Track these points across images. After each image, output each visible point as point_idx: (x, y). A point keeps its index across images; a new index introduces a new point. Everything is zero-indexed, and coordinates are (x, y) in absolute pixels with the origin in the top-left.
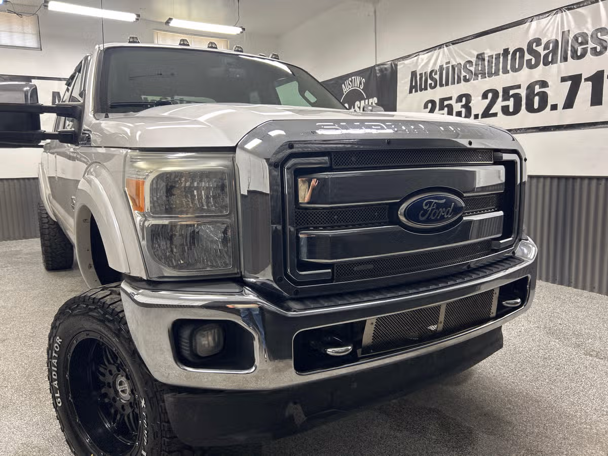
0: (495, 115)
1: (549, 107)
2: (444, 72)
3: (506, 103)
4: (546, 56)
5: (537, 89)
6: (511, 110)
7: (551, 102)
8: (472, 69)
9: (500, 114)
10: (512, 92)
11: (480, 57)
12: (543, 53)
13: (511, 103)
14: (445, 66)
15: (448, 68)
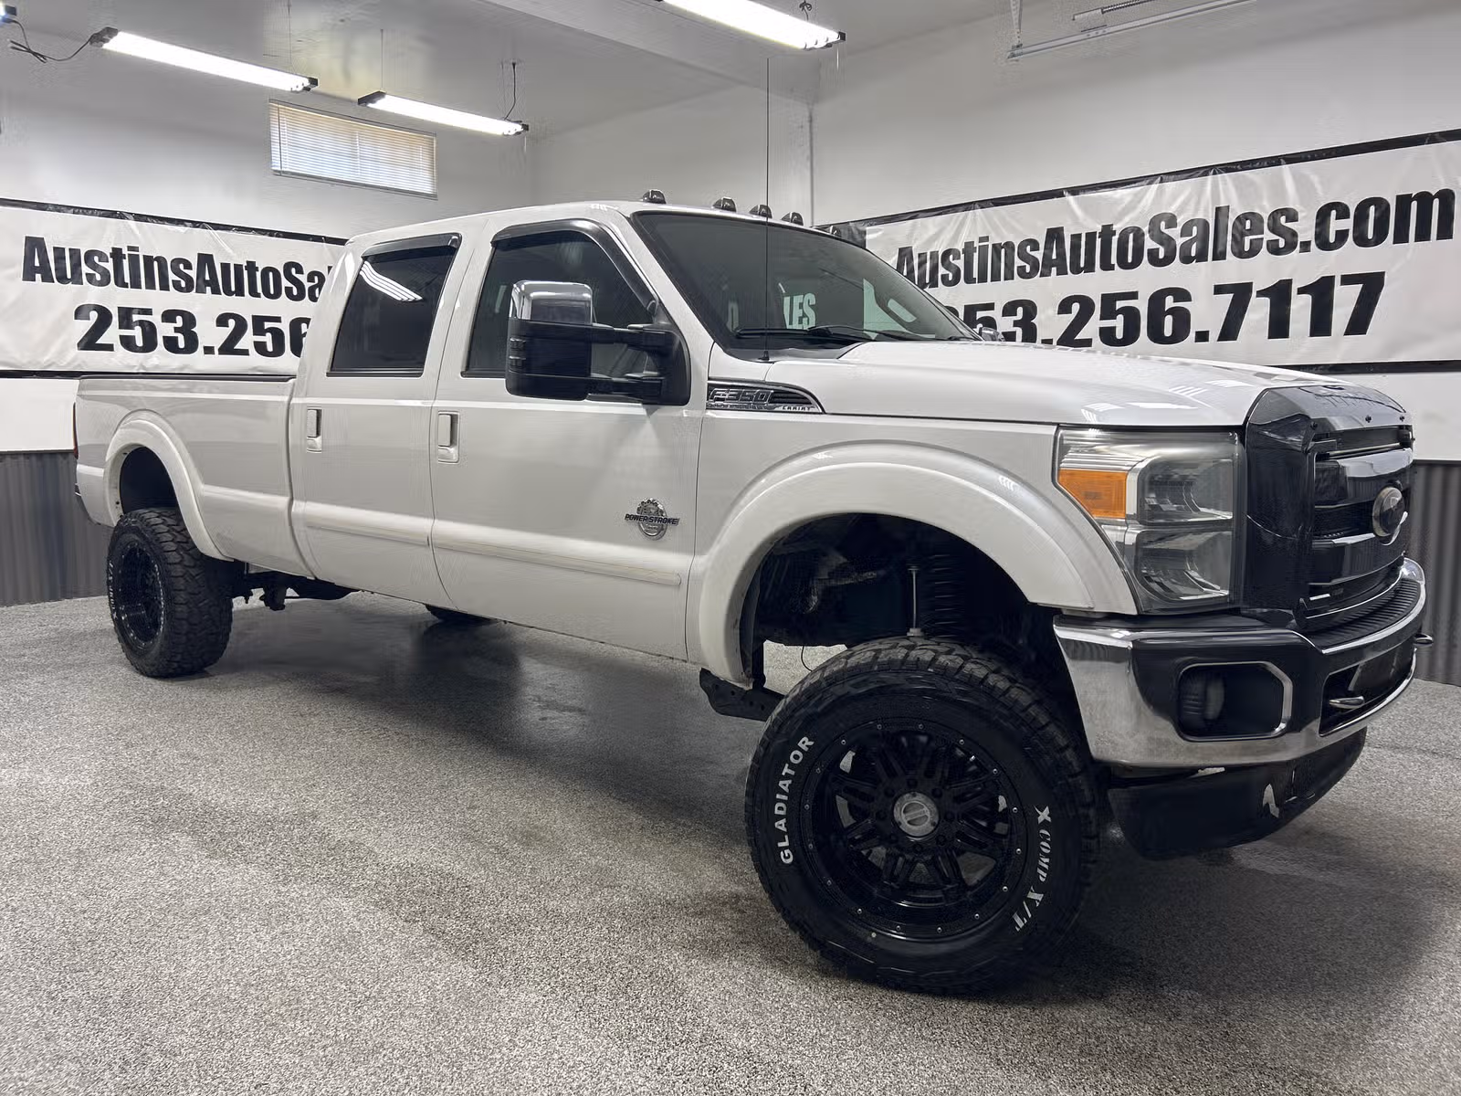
0: (1087, 343)
1: (1192, 335)
2: (976, 256)
3: (1108, 323)
4: (1187, 246)
5: (1169, 302)
6: (1119, 335)
7: (1195, 327)
8: (1039, 255)
9: (1097, 341)
10: (1120, 304)
11: (1055, 235)
12: (1179, 241)
13: (1118, 323)
14: (977, 245)
15: (983, 250)
